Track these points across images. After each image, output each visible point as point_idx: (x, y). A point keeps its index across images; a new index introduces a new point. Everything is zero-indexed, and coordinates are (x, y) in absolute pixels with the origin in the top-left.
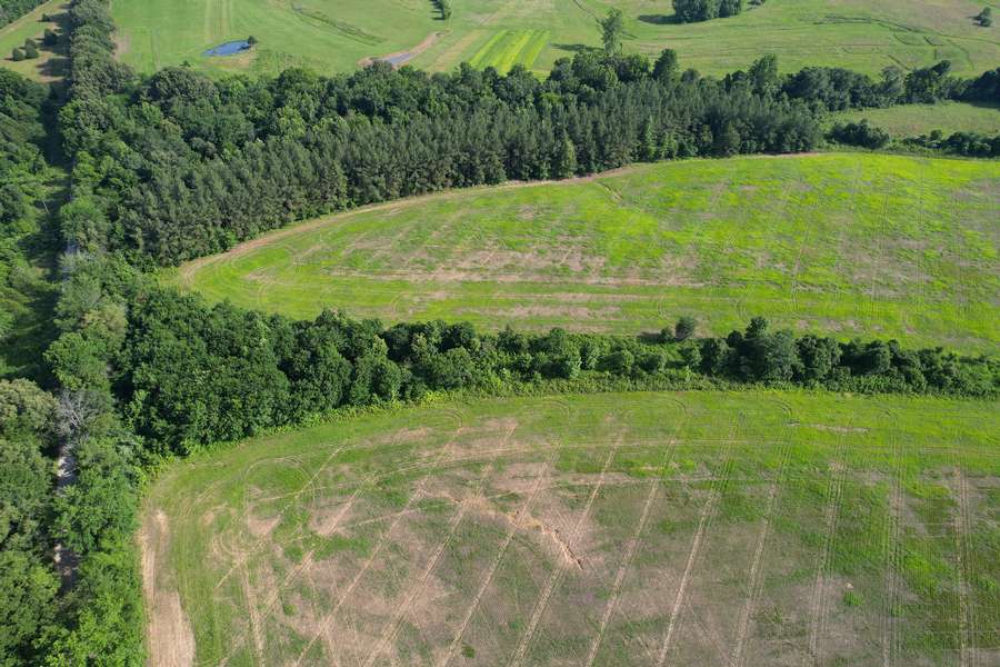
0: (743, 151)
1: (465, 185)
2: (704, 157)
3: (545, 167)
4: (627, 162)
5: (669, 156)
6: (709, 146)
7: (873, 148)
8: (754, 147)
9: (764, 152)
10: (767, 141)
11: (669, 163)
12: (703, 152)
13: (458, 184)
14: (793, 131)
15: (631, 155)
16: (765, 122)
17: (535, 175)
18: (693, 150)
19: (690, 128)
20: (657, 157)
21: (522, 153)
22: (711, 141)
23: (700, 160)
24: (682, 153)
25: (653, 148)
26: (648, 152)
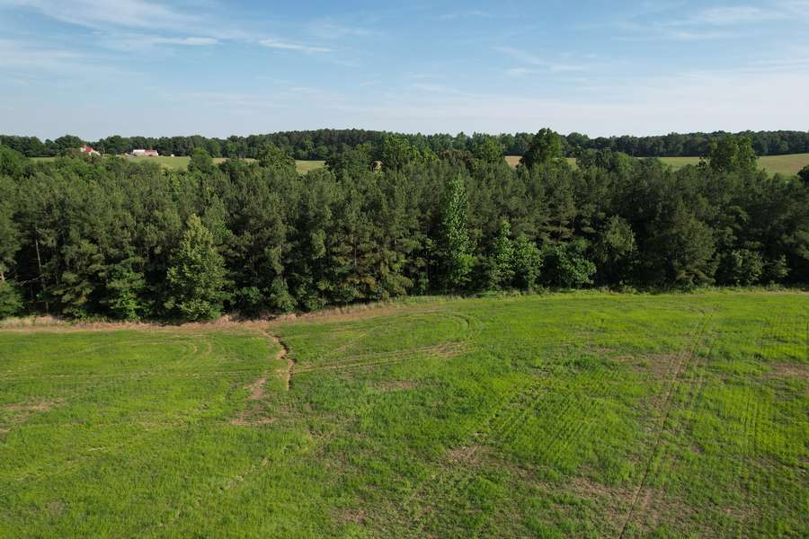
0: (726, 277)
2: (617, 289)
3: (127, 283)
4: (393, 295)
5: (518, 282)
6: (626, 262)
8: (758, 267)
9: (788, 282)
10: (792, 253)
11: (516, 297)
12: (612, 275)
15: (406, 272)
16: (777, 207)
17: (102, 305)
18: (583, 270)
19: (576, 224)
20: (476, 284)
21: (64, 238)
22: (631, 246)
23: (604, 294)
24: (553, 276)
25: (467, 260)
26: (455, 266)
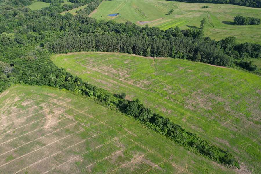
0: (201, 61)
1: (122, 52)
3: (142, 52)
4: (166, 57)
5: (179, 57)
6: (191, 58)
7: (250, 71)
8: (205, 61)
9: (209, 63)
10: (210, 60)
11: (178, 59)
12: (189, 58)
13: (120, 52)
14: (219, 59)
15: (167, 55)
16: (210, 54)
17: (139, 54)
18: (186, 58)
20: (174, 57)
21: (137, 48)
22: (192, 56)
23: (188, 61)
24: (183, 58)
25: (174, 54)
26: (172, 55)
